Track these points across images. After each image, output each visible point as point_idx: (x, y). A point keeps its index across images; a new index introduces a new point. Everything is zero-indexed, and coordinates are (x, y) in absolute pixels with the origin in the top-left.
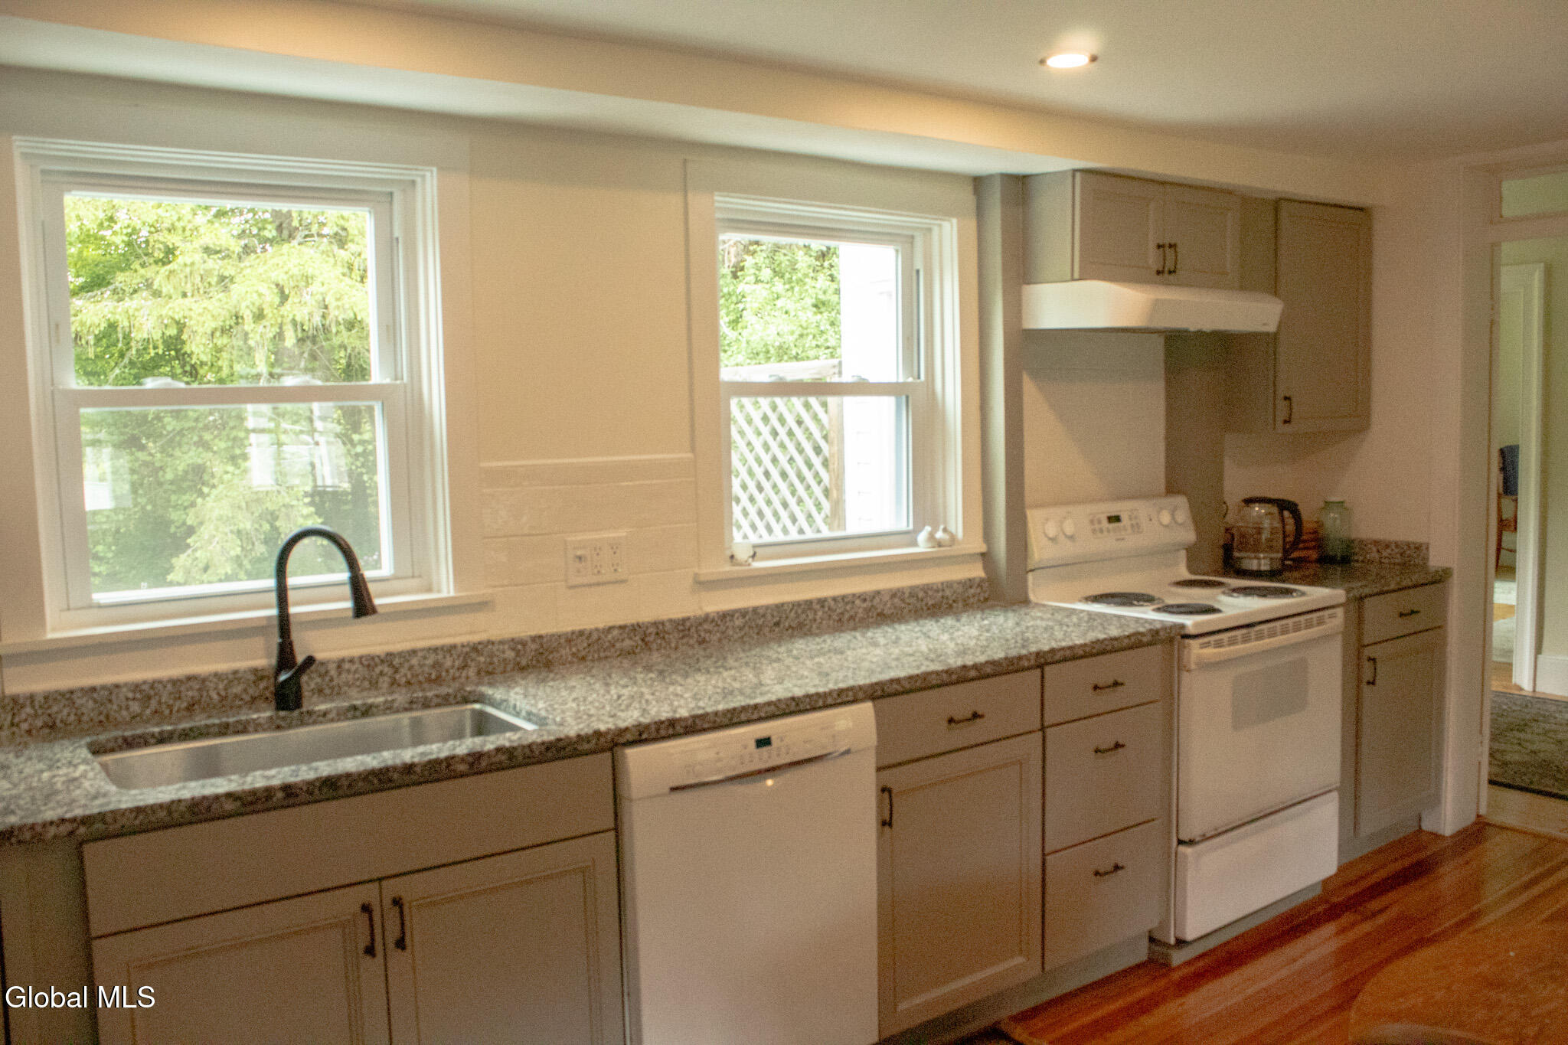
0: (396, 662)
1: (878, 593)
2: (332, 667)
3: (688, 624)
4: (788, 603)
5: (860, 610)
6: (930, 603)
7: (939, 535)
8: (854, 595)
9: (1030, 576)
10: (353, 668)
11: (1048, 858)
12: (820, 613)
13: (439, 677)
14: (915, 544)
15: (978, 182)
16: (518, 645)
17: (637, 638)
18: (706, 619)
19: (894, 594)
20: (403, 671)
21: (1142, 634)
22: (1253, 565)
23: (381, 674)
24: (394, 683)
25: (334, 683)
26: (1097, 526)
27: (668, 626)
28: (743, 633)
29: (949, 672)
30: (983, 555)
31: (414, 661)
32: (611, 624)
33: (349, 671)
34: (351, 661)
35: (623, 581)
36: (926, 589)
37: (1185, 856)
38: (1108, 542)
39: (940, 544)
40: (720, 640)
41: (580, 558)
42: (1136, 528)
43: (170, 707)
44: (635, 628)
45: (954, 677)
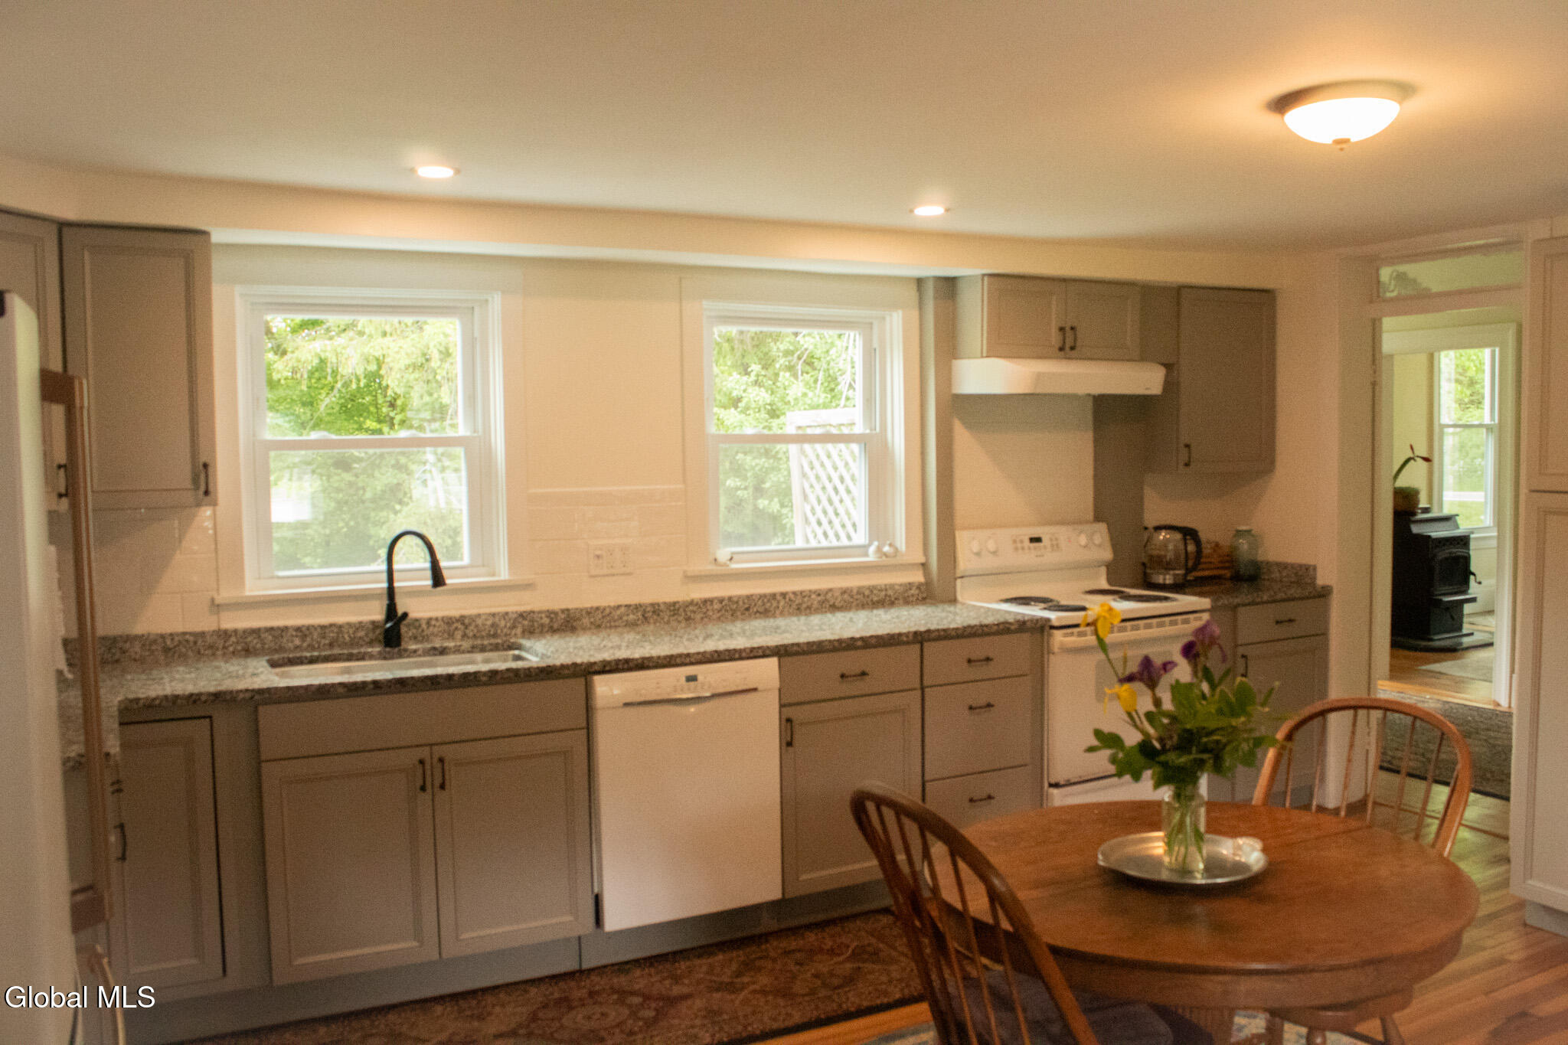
0: (467, 621)
1: (830, 590)
3: (677, 606)
4: (756, 595)
5: (815, 603)
6: (874, 600)
7: (886, 549)
8: (810, 591)
9: (959, 582)
10: (438, 624)
11: (928, 785)
12: (782, 603)
13: (496, 633)
14: (866, 555)
15: (920, 282)
16: (551, 614)
17: (639, 614)
18: (692, 603)
19: (844, 592)
20: (472, 628)
21: (1010, 624)
22: (1160, 579)
23: (456, 628)
24: (464, 636)
25: (425, 633)
26: (1019, 545)
27: (662, 607)
28: (720, 614)
29: (840, 641)
30: (923, 565)
31: (479, 622)
32: (619, 603)
33: (434, 626)
35: (630, 574)
36: (872, 589)
37: (1052, 794)
38: (1030, 557)
39: (886, 555)
40: (702, 618)
41: (598, 557)
42: (1056, 547)
43: (319, 643)
44: (638, 607)
45: (844, 645)
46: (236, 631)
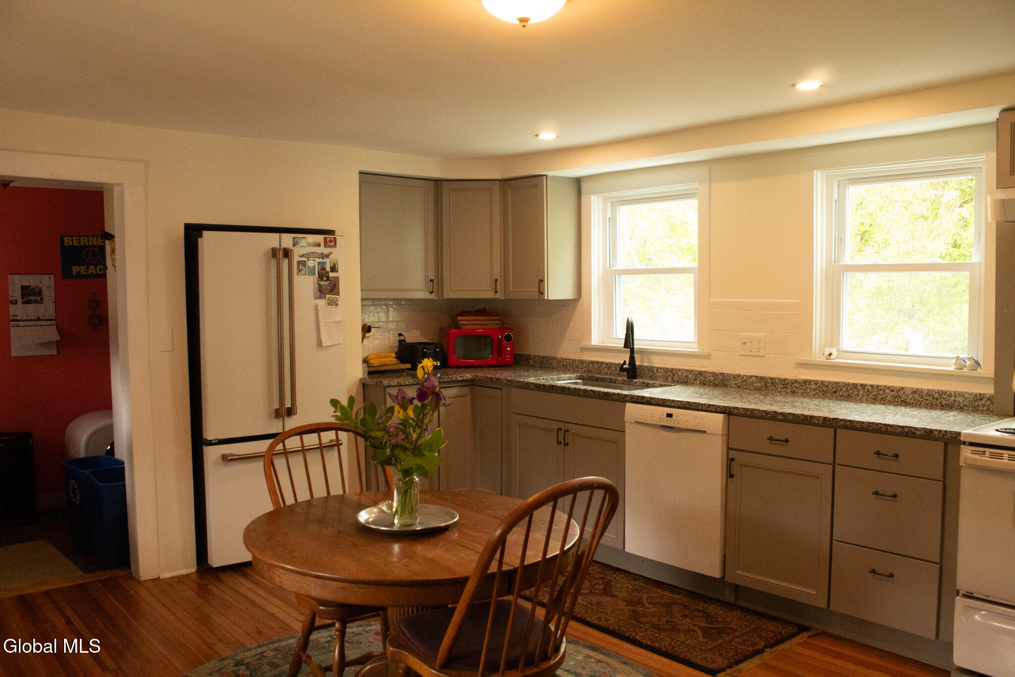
0: (674, 372)
1: (903, 388)
2: (655, 369)
3: (787, 382)
5: (889, 396)
6: (944, 403)
7: (969, 362)
8: (885, 386)
10: (661, 371)
12: (862, 392)
13: (687, 382)
14: (949, 365)
16: (715, 375)
17: (763, 383)
18: (796, 381)
19: (915, 391)
20: (676, 376)
23: (669, 376)
24: (673, 380)
25: (655, 375)
27: (777, 381)
28: (815, 392)
30: (994, 380)
31: (680, 374)
32: (752, 375)
34: (661, 369)
35: (763, 357)
36: (941, 393)
39: (967, 368)
40: (803, 393)
41: (744, 343)
44: (762, 378)
46: (586, 361)
